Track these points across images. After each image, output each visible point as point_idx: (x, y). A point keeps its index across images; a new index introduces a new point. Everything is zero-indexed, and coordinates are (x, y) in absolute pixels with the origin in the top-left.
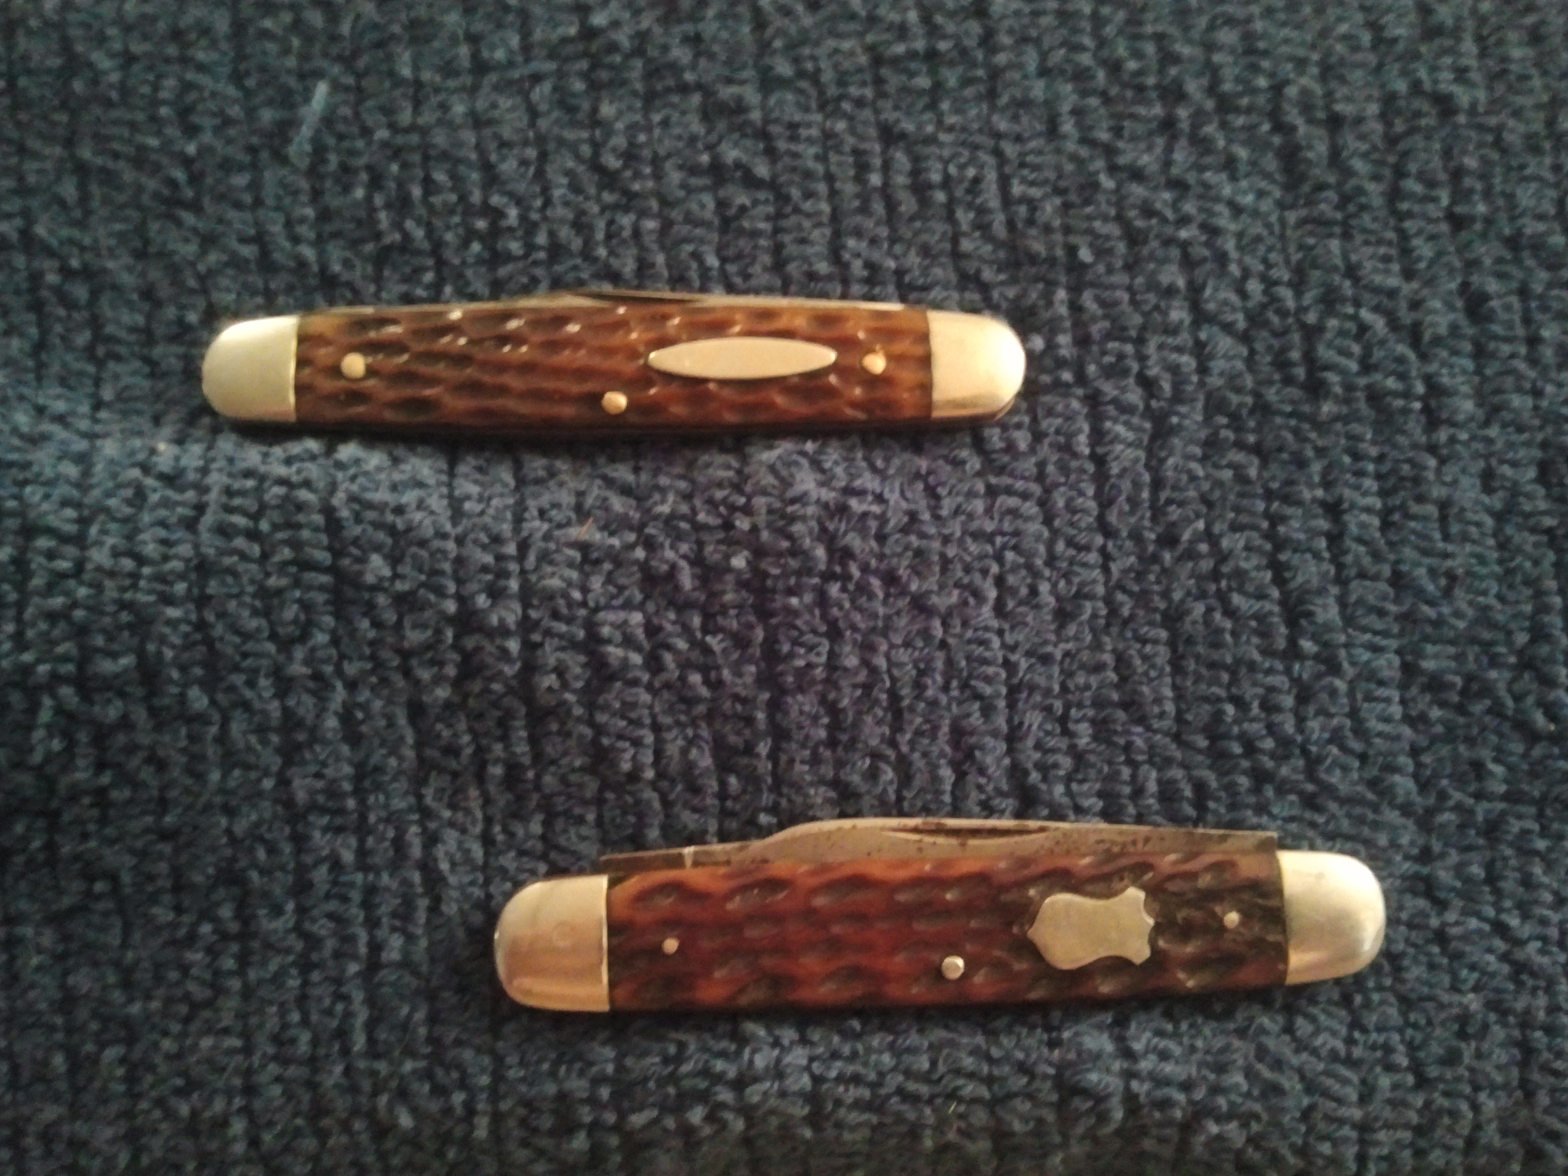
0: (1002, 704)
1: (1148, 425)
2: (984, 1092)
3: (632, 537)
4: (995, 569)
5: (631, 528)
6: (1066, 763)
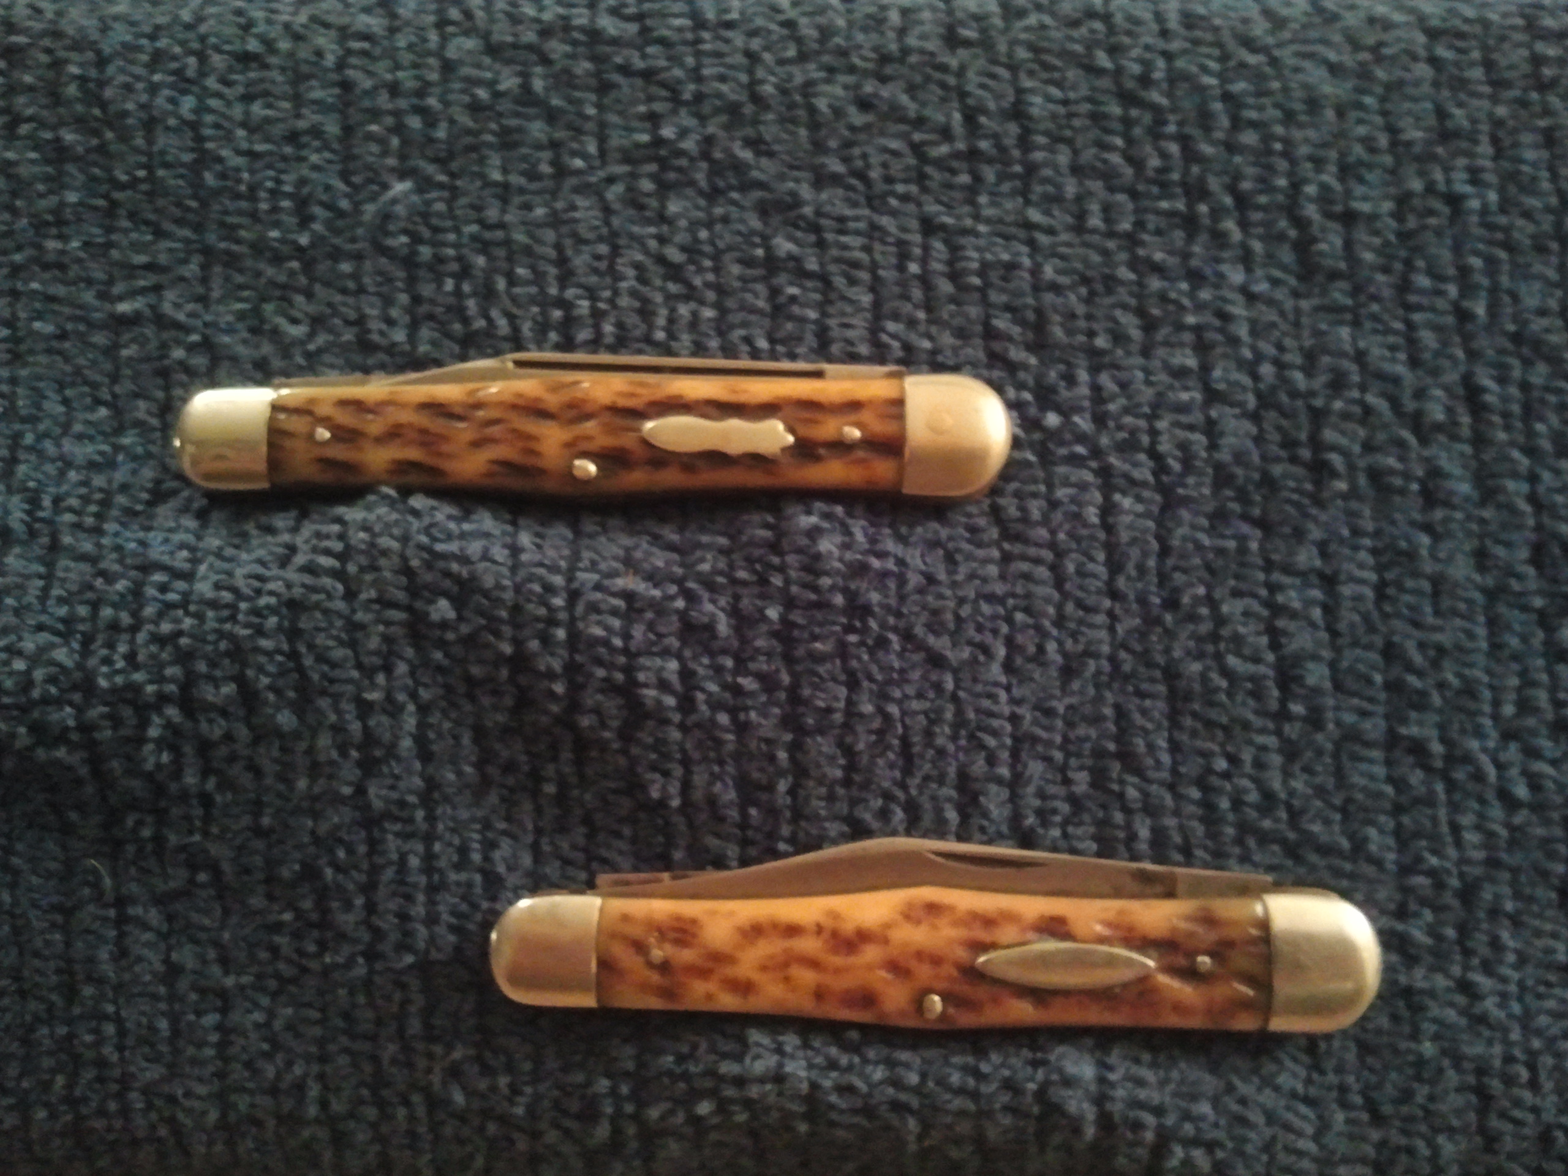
0: (1005, 755)
1: (1158, 498)
2: (971, 1106)
3: (673, 589)
4: (1005, 629)
5: (673, 581)
6: (1065, 808)
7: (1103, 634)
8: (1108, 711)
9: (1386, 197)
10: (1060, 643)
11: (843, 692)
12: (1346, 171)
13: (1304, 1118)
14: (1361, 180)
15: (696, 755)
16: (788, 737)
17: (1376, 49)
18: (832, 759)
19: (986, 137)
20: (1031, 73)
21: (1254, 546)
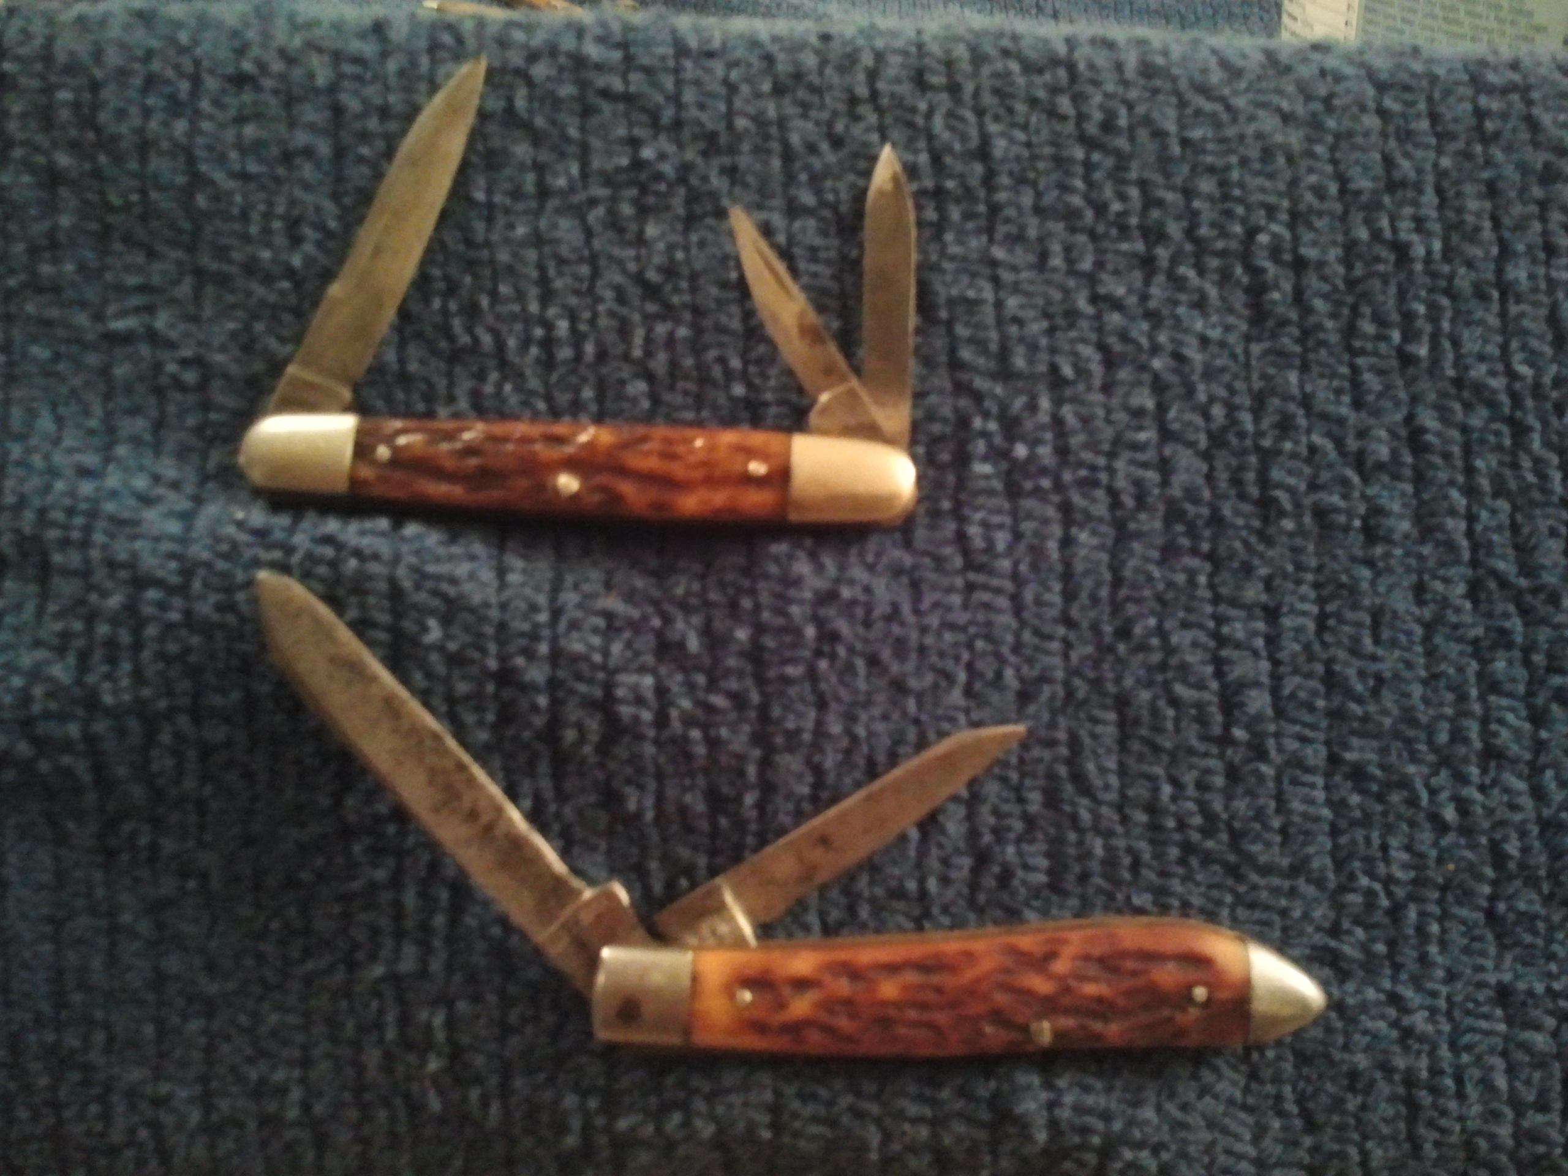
7: (1057, 661)
8: (1062, 735)
9: (1334, 243)
10: (1018, 670)
11: (812, 714)
12: (1296, 218)
13: (1243, 1123)
14: (1310, 226)
15: (670, 769)
16: (757, 753)
17: (1328, 101)
18: (800, 777)
19: (951, 176)
20: (997, 118)
21: (1202, 579)
